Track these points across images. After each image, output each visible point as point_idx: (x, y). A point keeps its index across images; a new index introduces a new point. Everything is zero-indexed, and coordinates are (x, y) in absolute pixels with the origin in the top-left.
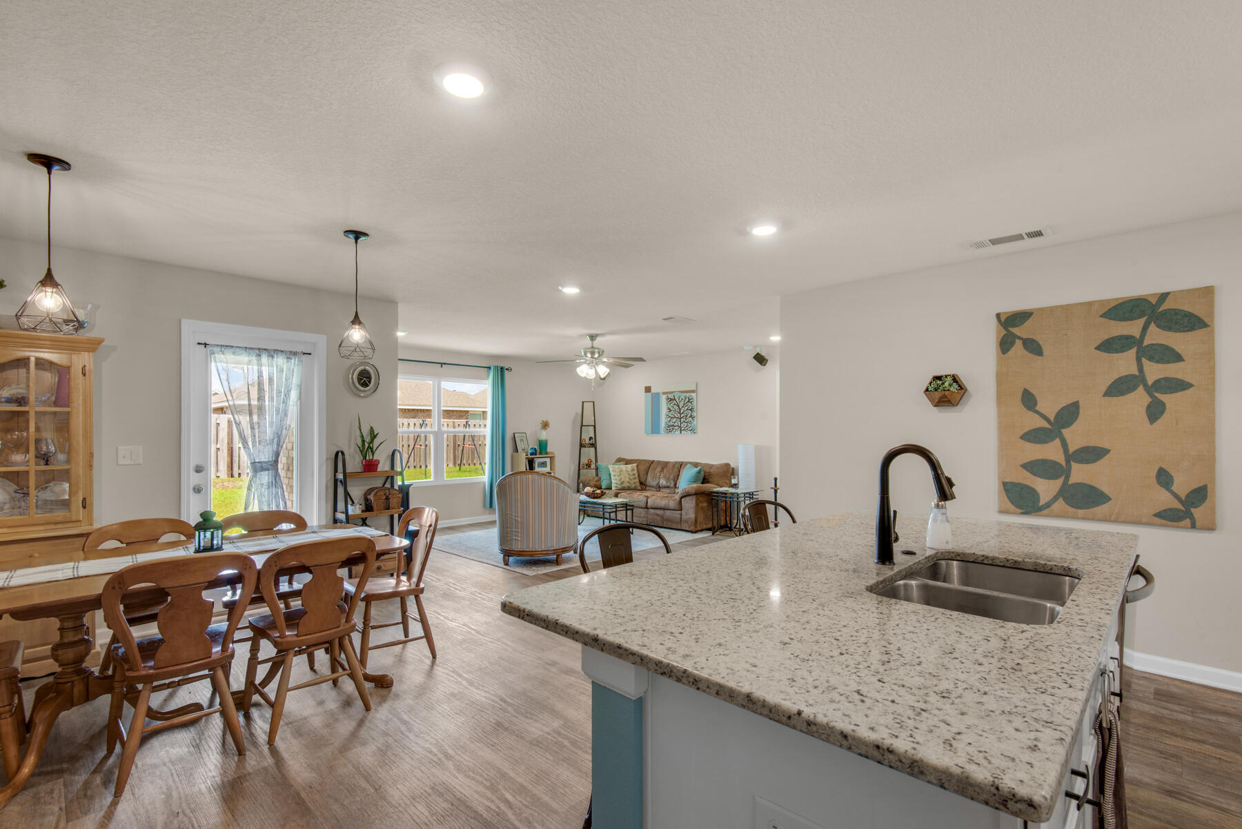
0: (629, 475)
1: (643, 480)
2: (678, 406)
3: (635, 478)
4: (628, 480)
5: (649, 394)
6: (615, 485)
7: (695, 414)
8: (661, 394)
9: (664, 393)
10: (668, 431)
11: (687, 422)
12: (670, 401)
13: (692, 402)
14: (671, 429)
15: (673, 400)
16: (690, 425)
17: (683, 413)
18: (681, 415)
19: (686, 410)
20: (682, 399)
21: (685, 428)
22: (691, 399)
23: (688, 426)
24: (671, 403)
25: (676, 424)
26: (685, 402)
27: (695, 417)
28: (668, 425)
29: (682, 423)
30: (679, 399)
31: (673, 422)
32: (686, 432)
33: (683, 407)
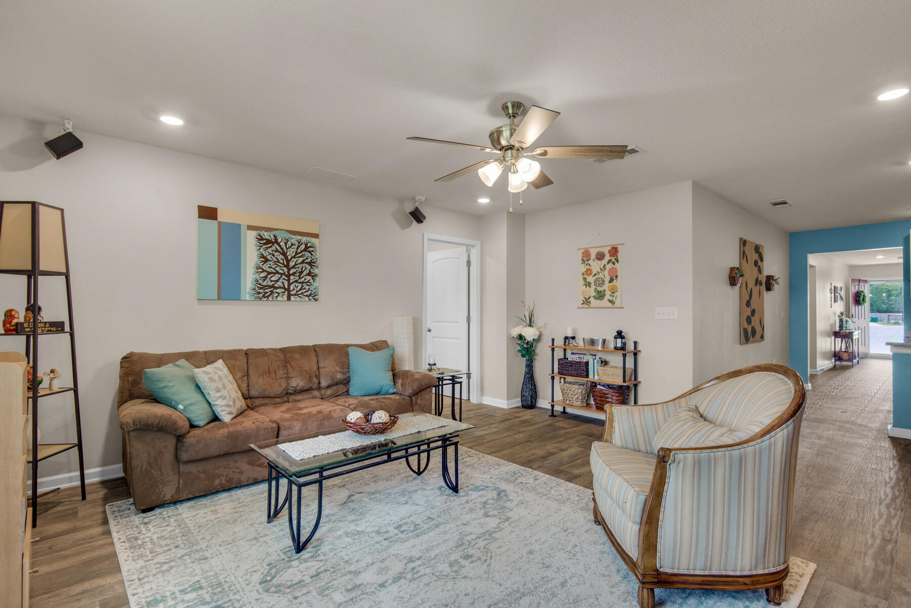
1: (244, 389)
2: (284, 254)
5: (213, 224)
7: (316, 271)
8: (244, 229)
9: (250, 228)
10: (261, 295)
11: (302, 283)
12: (264, 244)
13: (313, 251)
14: (267, 293)
15: (273, 243)
16: (307, 287)
17: (293, 267)
18: (289, 269)
19: (300, 263)
20: (292, 245)
21: (297, 292)
22: (310, 247)
23: (305, 289)
24: (267, 248)
25: (279, 284)
26: (299, 251)
27: (316, 275)
28: (260, 284)
29: (292, 283)
30: (286, 244)
31: (272, 281)
32: (298, 299)
33: (294, 257)
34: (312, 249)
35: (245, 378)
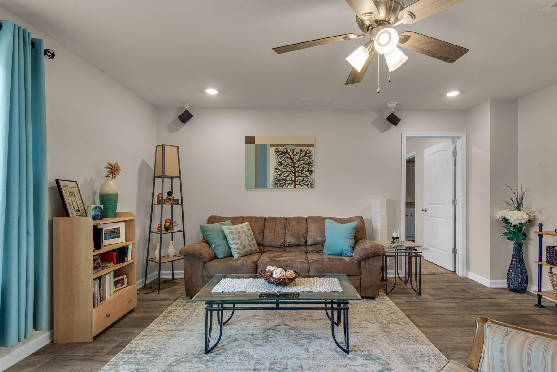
0: (247, 236)
1: (260, 240)
2: (292, 159)
3: (252, 240)
4: (247, 242)
5: (252, 146)
6: (238, 251)
7: (313, 169)
8: (268, 147)
9: (272, 146)
10: (278, 185)
11: (303, 177)
12: (280, 154)
13: (310, 156)
14: (282, 184)
15: (285, 153)
16: (307, 179)
17: (298, 167)
18: (295, 169)
19: (302, 164)
20: (297, 153)
21: (300, 182)
22: (308, 153)
23: (305, 180)
24: (282, 157)
25: (289, 178)
26: (301, 156)
27: (312, 171)
28: (278, 179)
29: (297, 177)
30: (293, 153)
31: (284, 176)
32: (301, 187)
33: (298, 161)
34: (309, 154)
35: (262, 234)
